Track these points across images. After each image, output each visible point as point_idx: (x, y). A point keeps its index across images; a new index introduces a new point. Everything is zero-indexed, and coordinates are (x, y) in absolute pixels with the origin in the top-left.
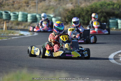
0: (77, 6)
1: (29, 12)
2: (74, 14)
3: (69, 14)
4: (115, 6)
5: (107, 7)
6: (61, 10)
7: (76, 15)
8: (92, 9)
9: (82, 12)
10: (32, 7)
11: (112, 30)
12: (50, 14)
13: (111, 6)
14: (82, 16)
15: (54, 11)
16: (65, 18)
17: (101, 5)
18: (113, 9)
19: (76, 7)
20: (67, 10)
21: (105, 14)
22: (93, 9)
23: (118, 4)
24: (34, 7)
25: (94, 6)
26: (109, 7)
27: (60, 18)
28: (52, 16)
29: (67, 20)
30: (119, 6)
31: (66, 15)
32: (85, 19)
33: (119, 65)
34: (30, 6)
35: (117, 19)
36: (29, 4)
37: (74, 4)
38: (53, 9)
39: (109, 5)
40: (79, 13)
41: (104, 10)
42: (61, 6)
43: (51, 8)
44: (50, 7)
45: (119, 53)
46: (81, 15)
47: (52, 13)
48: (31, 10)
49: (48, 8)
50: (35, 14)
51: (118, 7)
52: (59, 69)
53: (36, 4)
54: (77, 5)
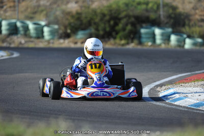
0: (85, 7)
1: (3, 17)
2: (81, 21)
3: (72, 21)
4: (150, 5)
5: (135, 7)
6: (58, 13)
7: (85, 21)
8: (111, 11)
9: (95, 17)
10: (8, 9)
11: (146, 46)
12: (40, 20)
13: (144, 7)
14: (95, 23)
15: (47, 16)
16: (66, 27)
17: (127, 5)
18: (147, 10)
19: (83, 9)
20: (69, 13)
21: (133, 19)
22: (113, 12)
23: (156, 3)
24: (12, 9)
25: (114, 6)
26: (139, 7)
27: (56, 27)
28: (43, 23)
29: (69, 31)
31: (67, 22)
32: (100, 28)
33: (158, 105)
34: (5, 7)
35: (153, 28)
36: (4, 4)
37: (80, 4)
38: (45, 12)
39: (139, 4)
40: (89, 19)
41: (131, 13)
42: (58, 6)
43: (42, 11)
44: (40, 9)
45: (157, 86)
46: (93, 22)
47: (44, 19)
48: (8, 14)
49: (36, 10)
50: (14, 21)
51: (155, 7)
52: (56, 114)
53: (16, 4)
54: (85, 4)
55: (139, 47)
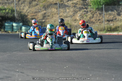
4: (7, 10)
30: (10, 11)
35: (12, 23)
55: (5, 33)
